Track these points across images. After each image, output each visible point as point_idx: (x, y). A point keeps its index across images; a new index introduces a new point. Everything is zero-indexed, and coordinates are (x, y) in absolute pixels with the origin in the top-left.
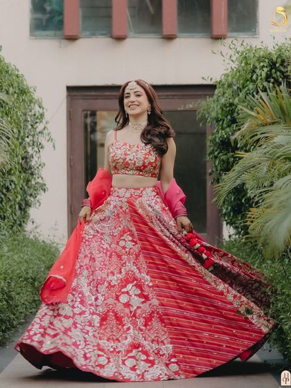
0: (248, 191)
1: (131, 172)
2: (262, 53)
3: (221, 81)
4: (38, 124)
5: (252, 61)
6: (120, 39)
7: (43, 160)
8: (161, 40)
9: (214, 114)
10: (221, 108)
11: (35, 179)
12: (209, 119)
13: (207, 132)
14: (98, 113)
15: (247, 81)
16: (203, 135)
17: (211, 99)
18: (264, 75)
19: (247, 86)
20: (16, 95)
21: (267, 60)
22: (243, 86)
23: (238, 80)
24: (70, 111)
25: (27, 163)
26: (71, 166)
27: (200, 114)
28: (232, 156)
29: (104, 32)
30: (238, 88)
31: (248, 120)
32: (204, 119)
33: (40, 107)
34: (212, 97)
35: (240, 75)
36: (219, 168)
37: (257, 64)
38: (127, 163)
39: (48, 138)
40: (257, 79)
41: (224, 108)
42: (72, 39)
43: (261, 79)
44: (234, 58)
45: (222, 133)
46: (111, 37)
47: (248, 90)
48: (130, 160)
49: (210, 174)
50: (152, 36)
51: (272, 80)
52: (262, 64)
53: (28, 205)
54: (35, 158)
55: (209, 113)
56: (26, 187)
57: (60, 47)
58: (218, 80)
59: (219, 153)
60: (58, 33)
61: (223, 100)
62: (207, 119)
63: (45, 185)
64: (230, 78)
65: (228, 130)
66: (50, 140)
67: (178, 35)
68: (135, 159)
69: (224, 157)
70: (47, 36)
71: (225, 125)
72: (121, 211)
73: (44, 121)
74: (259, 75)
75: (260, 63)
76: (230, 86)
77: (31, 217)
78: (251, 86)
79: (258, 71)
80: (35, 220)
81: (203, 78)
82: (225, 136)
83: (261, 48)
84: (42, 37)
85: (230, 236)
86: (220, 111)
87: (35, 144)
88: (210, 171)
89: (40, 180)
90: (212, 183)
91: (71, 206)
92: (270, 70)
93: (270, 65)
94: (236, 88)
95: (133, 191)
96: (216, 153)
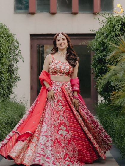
0: (111, 82)
1: (62, 75)
2: (118, 19)
3: (98, 32)
4: (16, 51)
5: (114, 22)
6: (53, 14)
7: (18, 66)
8: (71, 14)
9: (95, 47)
10: (99, 44)
11: (15, 75)
12: (92, 49)
13: (91, 54)
14: (45, 46)
15: (111, 31)
16: (89, 55)
17: (93, 40)
18: (119, 28)
19: (111, 34)
20: (5, 37)
21: (120, 22)
22: (109, 34)
23: (106, 31)
24: (31, 45)
25: (11, 68)
26: (31, 69)
27: (88, 47)
28: (104, 66)
29: (46, 11)
30: (106, 35)
31: (115, 50)
32: (90, 49)
33: (17, 43)
34: (94, 39)
35: (107, 29)
36: (97, 71)
37: (116, 23)
38: (62, 71)
39: (20, 57)
40: (116, 30)
41: (100, 44)
42: (32, 13)
43: (118, 30)
44: (104, 21)
45: (99, 55)
46: (50, 13)
47: (112, 35)
48: (63, 69)
49: (93, 73)
50: (67, 12)
51: (123, 31)
52: (118, 24)
53: (11, 86)
54: (15, 66)
55: (92, 46)
56: (10, 79)
57: (27, 17)
58: (97, 31)
59: (97, 65)
60: (26, 11)
61: (99, 40)
62: (91, 49)
63: (19, 78)
64: (103, 30)
65: (101, 54)
66: (21, 58)
67: (79, 12)
68: (65, 69)
69: (100, 67)
70: (22, 12)
71: (100, 52)
72: (57, 91)
73: (19, 49)
74: (117, 28)
75: (117, 23)
76: (103, 34)
77: (13, 92)
78: (113, 34)
79: (116, 27)
80: (15, 93)
81: (90, 30)
82: (100, 57)
83: (117, 16)
84: (19, 13)
85: (101, 101)
86: (98, 45)
87: (15, 59)
88: (93, 72)
89: (17, 76)
90: (94, 78)
91: (31, 86)
92: (122, 27)
93: (122, 24)
94: (105, 35)
95: (63, 83)
96: (96, 65)
